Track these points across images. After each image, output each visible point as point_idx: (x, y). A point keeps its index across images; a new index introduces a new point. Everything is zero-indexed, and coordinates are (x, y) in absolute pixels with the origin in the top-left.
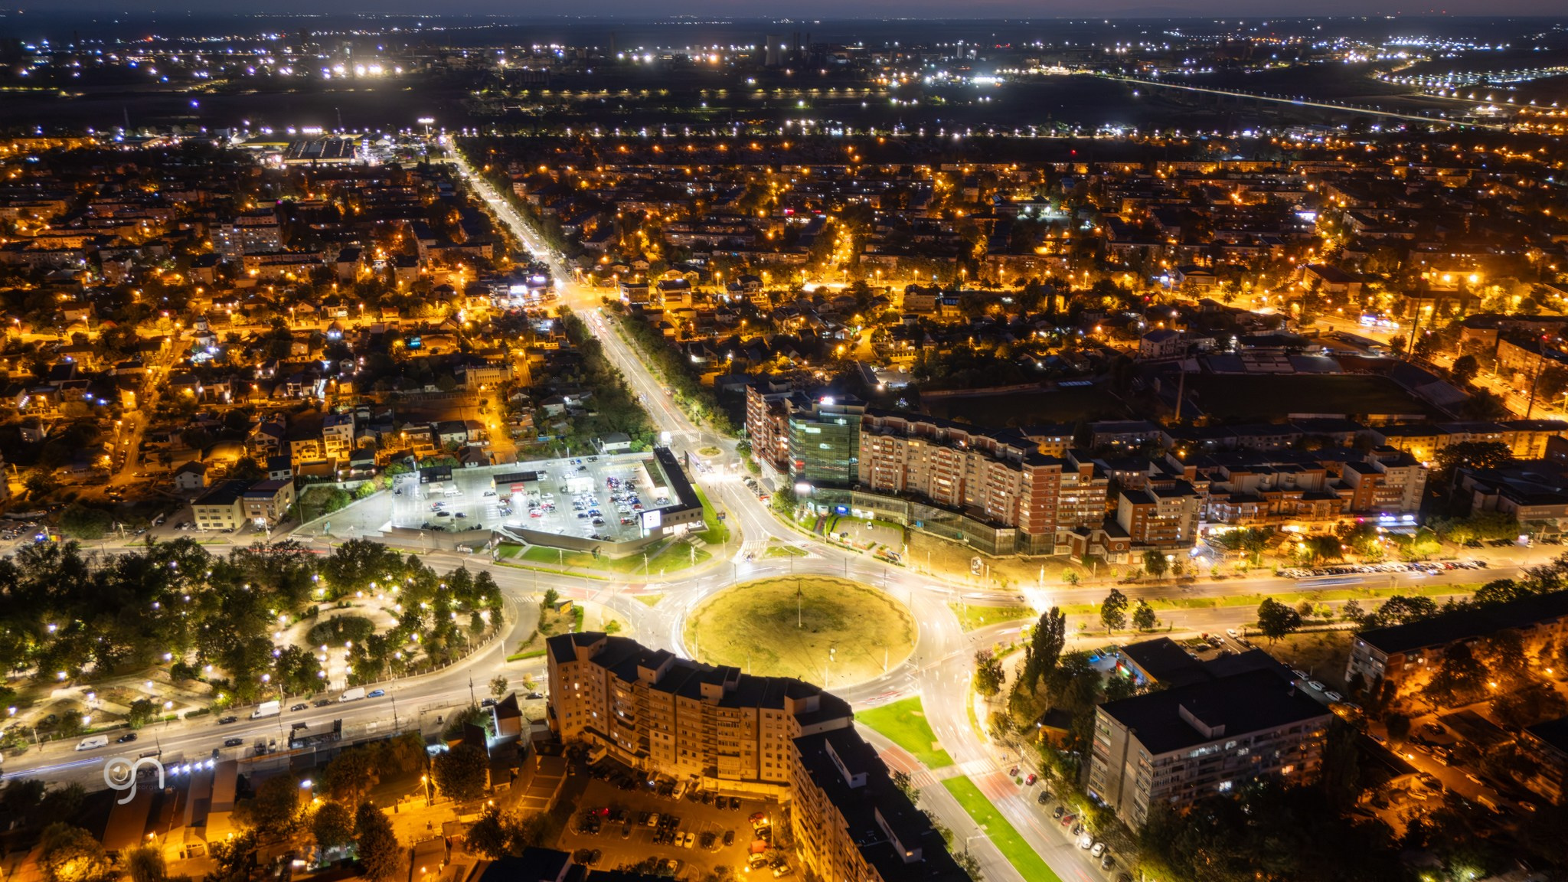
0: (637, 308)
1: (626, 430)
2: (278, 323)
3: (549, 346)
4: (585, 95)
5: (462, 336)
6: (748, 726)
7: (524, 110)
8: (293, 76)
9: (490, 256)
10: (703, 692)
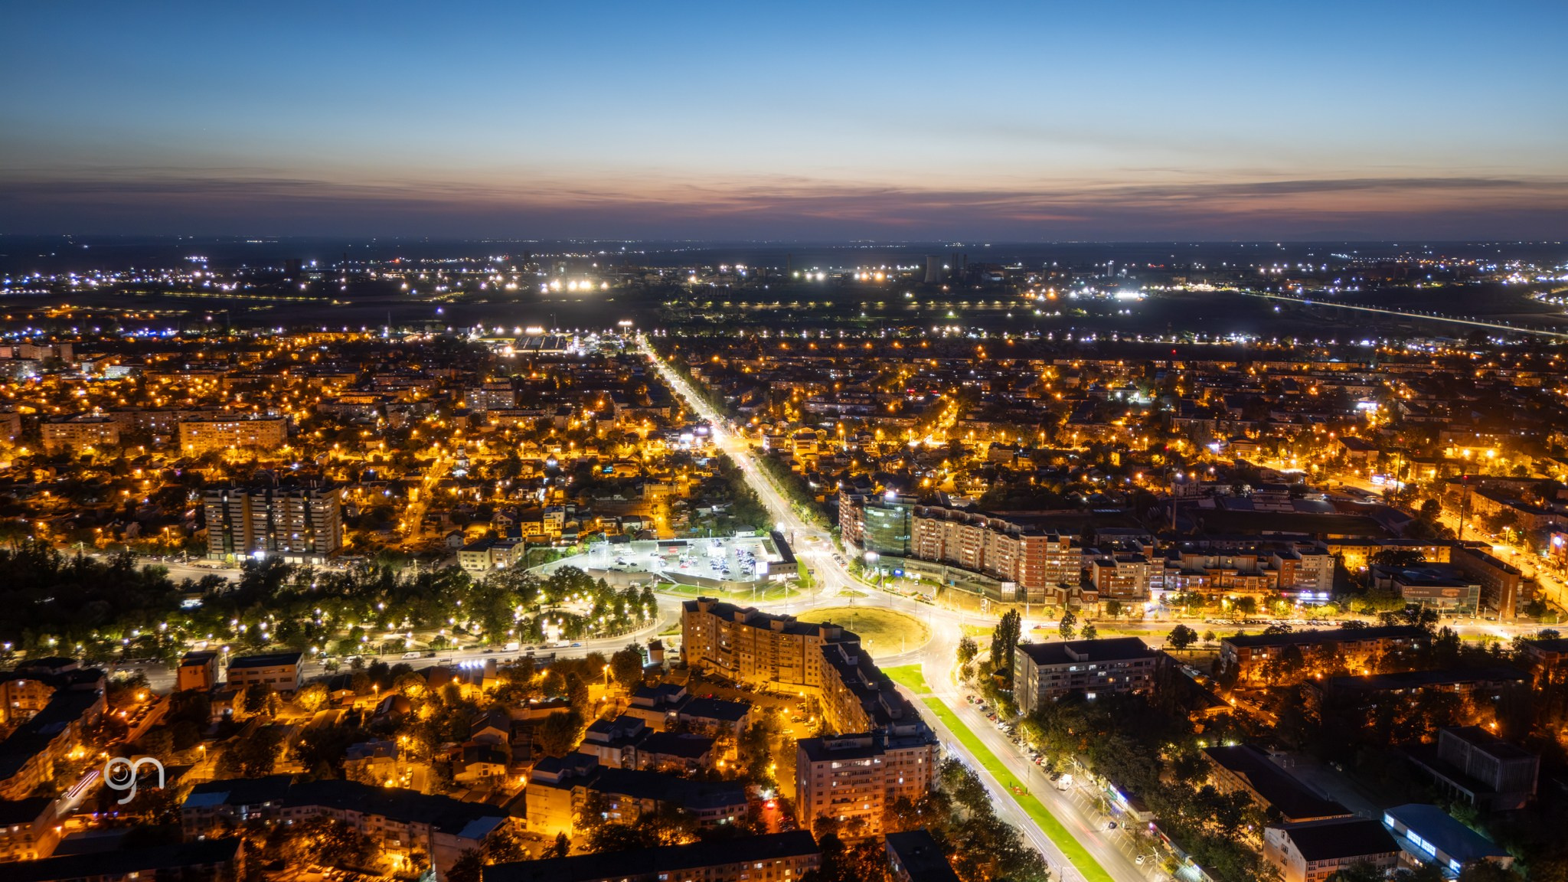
0: (774, 450)
1: (753, 525)
2: (513, 454)
3: (704, 474)
4: (760, 306)
5: (643, 467)
6: (798, 646)
7: (707, 317)
8: (518, 291)
9: (668, 416)
10: (772, 626)
